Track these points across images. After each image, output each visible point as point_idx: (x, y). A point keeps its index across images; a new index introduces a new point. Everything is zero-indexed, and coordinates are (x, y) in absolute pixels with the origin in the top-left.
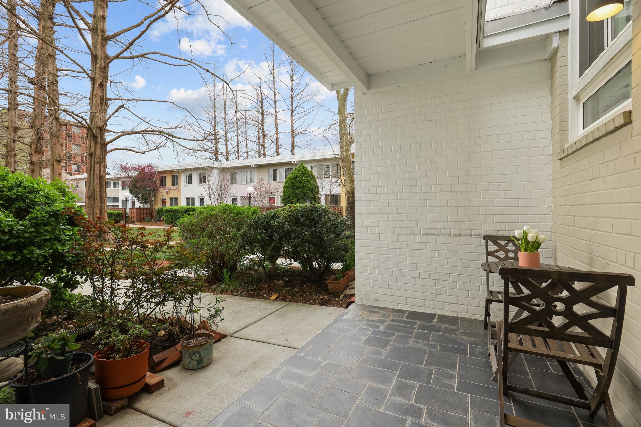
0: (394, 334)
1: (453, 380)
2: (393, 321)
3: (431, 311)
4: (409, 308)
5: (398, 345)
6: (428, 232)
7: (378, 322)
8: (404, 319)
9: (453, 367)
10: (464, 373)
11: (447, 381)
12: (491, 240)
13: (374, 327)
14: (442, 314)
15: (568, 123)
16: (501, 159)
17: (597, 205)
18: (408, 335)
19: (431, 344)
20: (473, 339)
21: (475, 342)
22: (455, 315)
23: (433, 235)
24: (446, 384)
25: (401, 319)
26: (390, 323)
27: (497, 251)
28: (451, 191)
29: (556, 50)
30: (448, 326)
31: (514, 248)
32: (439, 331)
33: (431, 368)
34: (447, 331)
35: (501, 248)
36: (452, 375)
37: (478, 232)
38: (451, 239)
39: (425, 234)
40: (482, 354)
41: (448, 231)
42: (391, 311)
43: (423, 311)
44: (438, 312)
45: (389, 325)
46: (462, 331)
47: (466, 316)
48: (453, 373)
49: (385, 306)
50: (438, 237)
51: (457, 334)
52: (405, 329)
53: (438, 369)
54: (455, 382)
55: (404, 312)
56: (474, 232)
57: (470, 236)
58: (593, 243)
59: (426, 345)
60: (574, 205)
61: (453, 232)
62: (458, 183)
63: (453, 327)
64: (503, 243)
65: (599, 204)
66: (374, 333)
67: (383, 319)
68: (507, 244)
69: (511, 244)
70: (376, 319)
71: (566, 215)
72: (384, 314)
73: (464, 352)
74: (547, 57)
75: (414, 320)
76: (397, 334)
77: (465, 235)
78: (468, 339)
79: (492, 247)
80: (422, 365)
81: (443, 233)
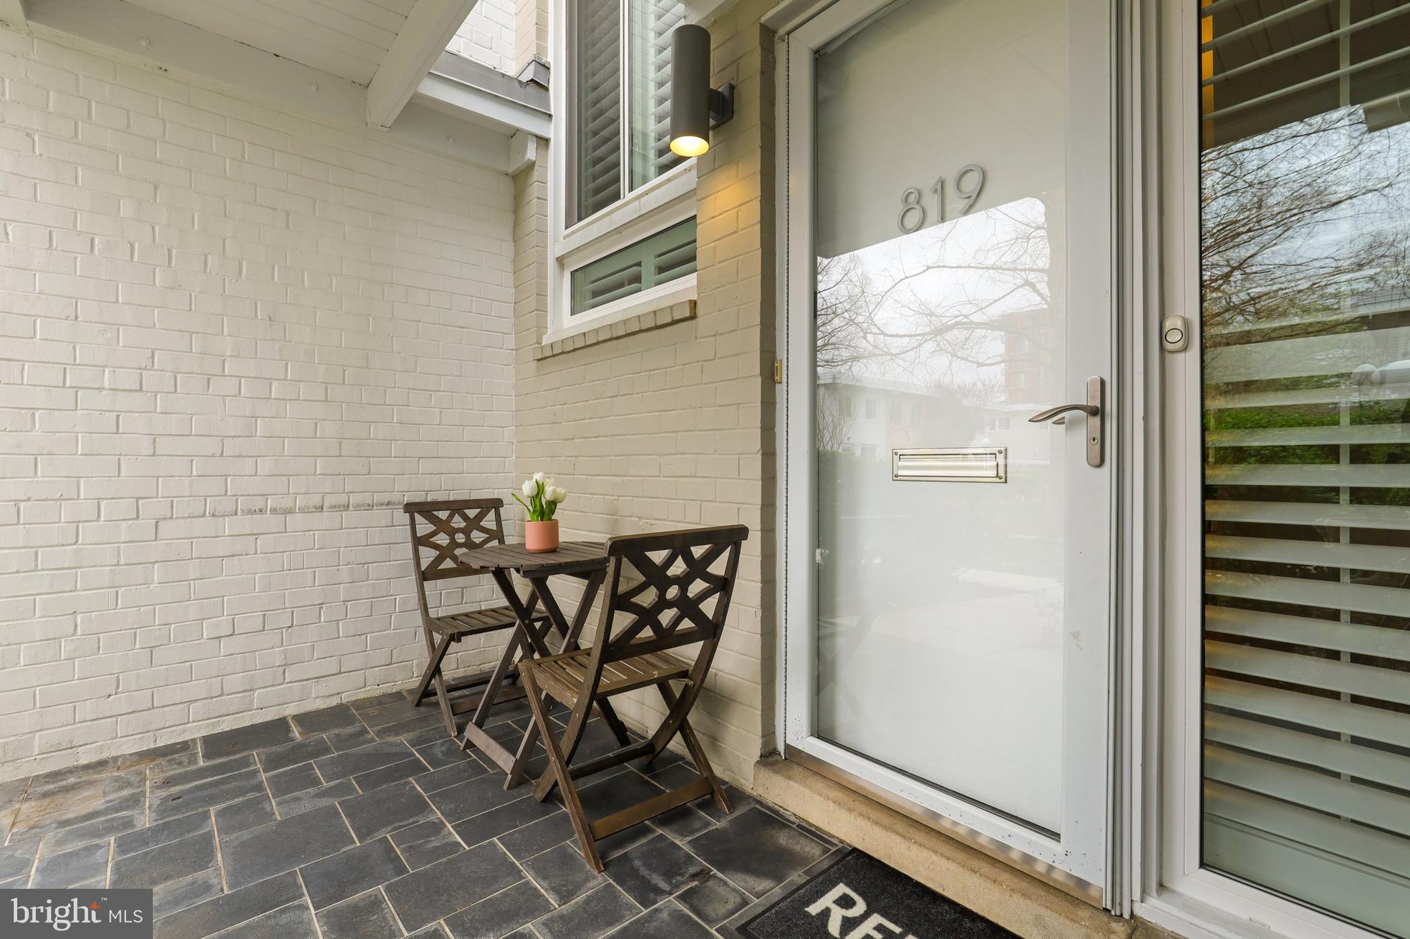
0: (206, 815)
1: (445, 832)
2: (167, 783)
3: (270, 715)
4: (196, 731)
5: (246, 835)
6: (259, 503)
7: (117, 809)
8: (201, 763)
9: (423, 807)
10: (452, 806)
11: (435, 842)
12: (420, 512)
13: (109, 830)
14: (302, 711)
15: (547, 299)
16: (433, 343)
17: (628, 437)
18: (250, 796)
19: (331, 788)
20: (411, 735)
21: (420, 737)
22: (334, 702)
23: (274, 511)
24: (437, 848)
25: (193, 768)
26: (163, 793)
27: (433, 534)
28: (326, 400)
29: (531, 166)
30: (336, 731)
31: (463, 525)
32: (327, 750)
33: (378, 836)
34: (341, 742)
35: (442, 526)
36: (434, 823)
37: (386, 497)
38: (323, 520)
39: (251, 512)
40: (451, 752)
41: (316, 500)
42: (138, 763)
43: (247, 723)
44: (291, 710)
45: (165, 800)
46: (376, 729)
47: (362, 694)
48: (432, 818)
49: (104, 756)
50: (288, 517)
51: (372, 740)
52: (229, 786)
53: (395, 829)
54: (450, 833)
55: (185, 746)
56: (378, 498)
57: (370, 507)
58: (619, 496)
59: (319, 795)
60: (573, 439)
61: (329, 501)
62: (341, 382)
63: (350, 730)
64: (443, 515)
65: (633, 435)
66: (122, 846)
67: (125, 793)
68: (451, 516)
69: (457, 518)
70: (98, 804)
71: (552, 457)
72: (117, 779)
73: (417, 768)
74: (511, 170)
75: (234, 753)
76: (213, 810)
77: (358, 507)
78: (403, 739)
79: (424, 527)
80: (354, 842)
81: (303, 505)
